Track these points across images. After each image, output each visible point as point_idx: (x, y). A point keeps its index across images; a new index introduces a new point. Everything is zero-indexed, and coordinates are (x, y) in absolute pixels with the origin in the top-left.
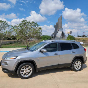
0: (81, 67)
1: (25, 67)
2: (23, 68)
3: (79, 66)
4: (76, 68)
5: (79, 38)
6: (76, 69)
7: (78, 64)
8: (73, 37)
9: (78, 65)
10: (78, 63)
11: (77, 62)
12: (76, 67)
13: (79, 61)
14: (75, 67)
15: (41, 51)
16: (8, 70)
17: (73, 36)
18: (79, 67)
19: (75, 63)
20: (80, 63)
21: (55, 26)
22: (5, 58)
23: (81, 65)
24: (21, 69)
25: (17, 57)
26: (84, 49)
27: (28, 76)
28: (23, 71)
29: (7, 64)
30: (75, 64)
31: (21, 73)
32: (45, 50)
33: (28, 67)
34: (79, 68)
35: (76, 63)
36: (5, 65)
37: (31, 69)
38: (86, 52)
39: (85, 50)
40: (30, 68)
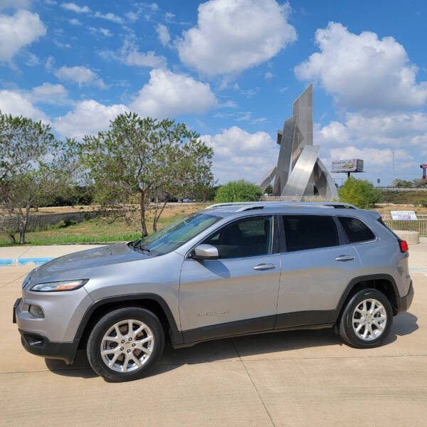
0: (383, 326)
1: (120, 326)
2: (113, 334)
3: (375, 322)
4: (362, 331)
5: (402, 189)
6: (364, 336)
7: (371, 311)
8: (372, 185)
9: (371, 316)
10: (368, 308)
11: (364, 302)
12: (360, 327)
13: (374, 302)
14: (357, 330)
15: (193, 256)
16: (47, 339)
17: (370, 181)
18: (374, 327)
19: (357, 309)
20: (381, 307)
21: (280, 136)
22: (35, 288)
23: (384, 316)
24: (106, 338)
25: (85, 281)
26: (400, 241)
27: (135, 367)
28: (114, 345)
29: (42, 315)
30: (358, 316)
31: (104, 353)
32: (212, 251)
33: (136, 327)
34: (378, 333)
35: (361, 307)
36: (34, 316)
37: (150, 337)
38: (407, 256)
39: (403, 246)
40: (143, 331)
